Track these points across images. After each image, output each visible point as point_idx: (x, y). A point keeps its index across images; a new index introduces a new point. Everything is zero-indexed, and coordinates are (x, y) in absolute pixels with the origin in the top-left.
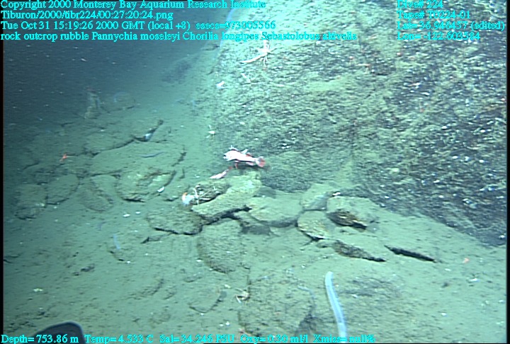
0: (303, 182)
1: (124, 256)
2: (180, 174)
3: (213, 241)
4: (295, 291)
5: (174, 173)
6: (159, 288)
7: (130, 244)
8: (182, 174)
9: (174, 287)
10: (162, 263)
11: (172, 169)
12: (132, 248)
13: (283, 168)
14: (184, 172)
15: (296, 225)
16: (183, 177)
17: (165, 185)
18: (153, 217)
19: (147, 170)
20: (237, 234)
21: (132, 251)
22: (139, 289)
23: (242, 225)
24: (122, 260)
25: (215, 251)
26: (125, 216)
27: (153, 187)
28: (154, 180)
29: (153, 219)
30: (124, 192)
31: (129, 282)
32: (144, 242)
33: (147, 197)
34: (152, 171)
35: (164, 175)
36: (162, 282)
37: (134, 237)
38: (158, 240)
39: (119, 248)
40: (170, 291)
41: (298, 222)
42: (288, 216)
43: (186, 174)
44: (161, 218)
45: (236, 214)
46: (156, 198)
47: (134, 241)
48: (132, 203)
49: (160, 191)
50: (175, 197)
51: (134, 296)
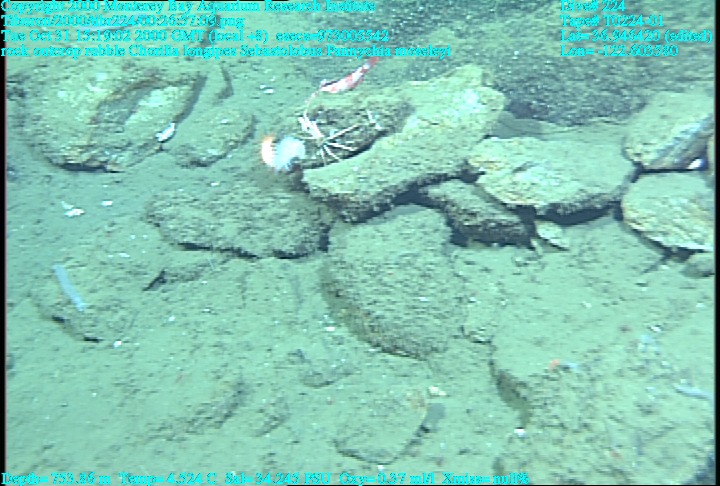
0: (617, 92)
1: (101, 326)
2: (215, 84)
3: (375, 271)
4: (664, 397)
5: (199, 83)
6: (235, 405)
7: (113, 292)
8: (223, 85)
9: (281, 400)
10: (227, 340)
11: (192, 68)
12: (120, 304)
13: (550, 53)
14: (227, 79)
15: (619, 216)
16: (226, 93)
17: (178, 119)
18: (169, 210)
19: (117, 72)
20: (439, 247)
21: (122, 313)
22: (178, 413)
23: (450, 223)
24: (95, 340)
25: (383, 298)
26: (70, 214)
27: (142, 124)
28: (142, 103)
29: (172, 217)
30: (55, 144)
31: (139, 396)
32: (151, 286)
33: (125, 157)
34: (133, 77)
35: (170, 89)
36: (241, 390)
37: (120, 273)
38: (195, 276)
39: (81, 305)
40: (271, 410)
41: (625, 205)
42: (596, 191)
43: (235, 83)
44: (196, 213)
45: (434, 191)
46: (154, 159)
47: (120, 284)
48: (83, 176)
49: (162, 137)
50: (215, 152)
51: (169, 432)
